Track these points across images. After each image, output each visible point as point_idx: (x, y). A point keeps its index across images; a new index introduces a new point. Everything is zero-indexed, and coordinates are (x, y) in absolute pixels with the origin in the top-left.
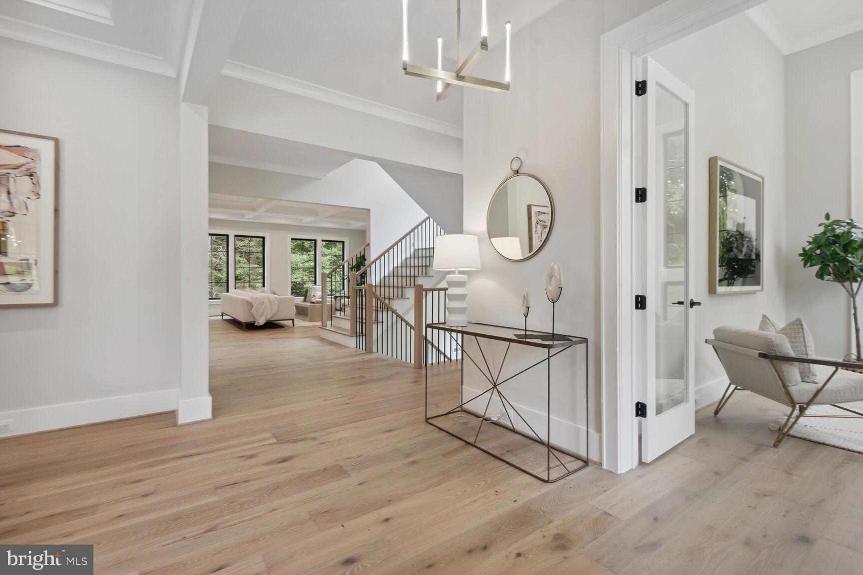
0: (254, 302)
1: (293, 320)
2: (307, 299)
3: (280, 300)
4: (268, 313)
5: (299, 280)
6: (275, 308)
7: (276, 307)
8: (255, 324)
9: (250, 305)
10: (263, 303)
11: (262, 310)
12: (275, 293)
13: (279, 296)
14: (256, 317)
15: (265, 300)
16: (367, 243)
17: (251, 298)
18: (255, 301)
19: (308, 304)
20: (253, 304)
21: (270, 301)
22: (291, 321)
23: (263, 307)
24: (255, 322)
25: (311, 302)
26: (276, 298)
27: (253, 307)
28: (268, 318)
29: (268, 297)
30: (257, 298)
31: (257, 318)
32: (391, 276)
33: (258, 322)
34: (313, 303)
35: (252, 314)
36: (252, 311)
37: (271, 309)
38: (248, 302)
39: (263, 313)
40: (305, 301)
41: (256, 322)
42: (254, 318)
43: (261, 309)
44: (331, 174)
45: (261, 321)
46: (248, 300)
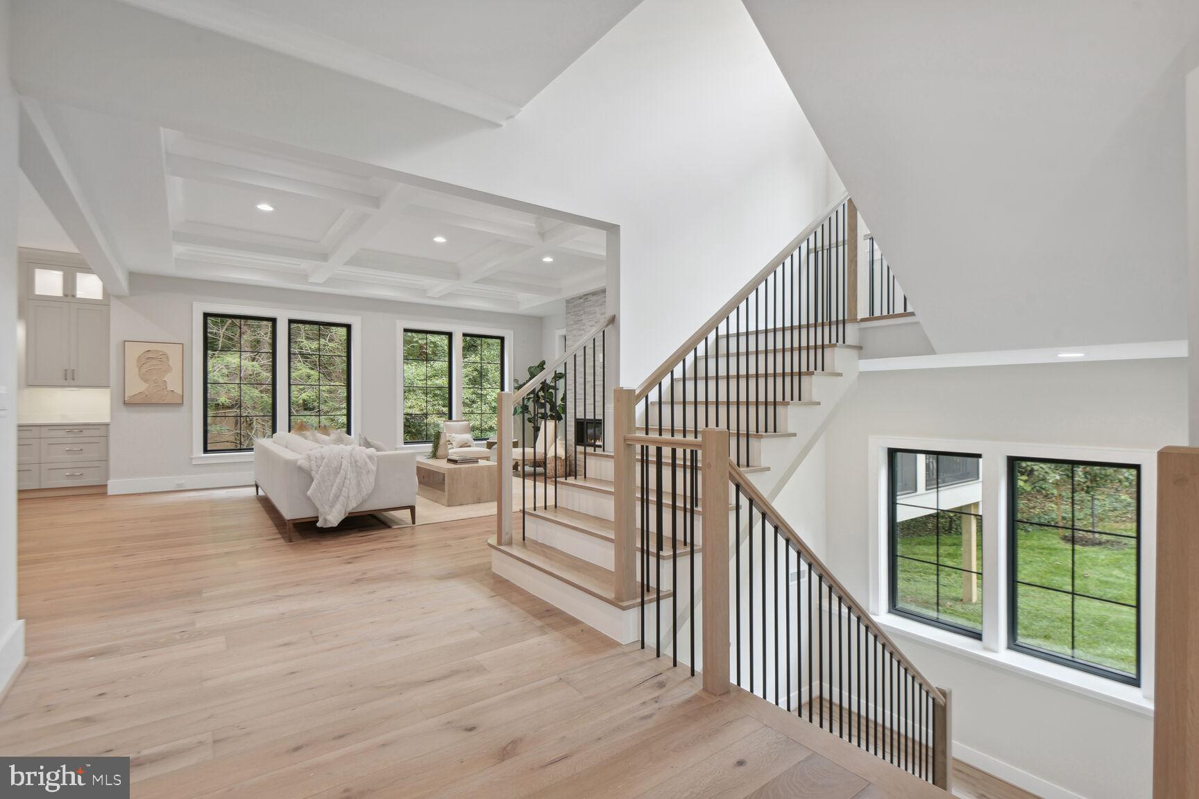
0: (314, 468)
1: (412, 509)
2: (440, 452)
3: (381, 460)
4: (351, 494)
5: (416, 411)
6: (368, 483)
7: (372, 479)
8: (319, 524)
9: (305, 475)
10: (337, 471)
11: (335, 488)
12: (368, 444)
13: (378, 449)
14: (319, 507)
15: (345, 463)
16: (609, 315)
17: (309, 458)
18: (318, 467)
19: (441, 465)
20: (313, 473)
21: (355, 463)
22: (408, 511)
23: (338, 480)
24: (316, 519)
25: (450, 461)
26: (370, 458)
27: (313, 481)
28: (350, 509)
29: (351, 454)
30: (323, 458)
31: (321, 510)
32: (666, 403)
33: (326, 520)
34: (455, 462)
35: (309, 498)
36: (309, 493)
37: (359, 485)
38: (301, 469)
39: (337, 497)
40: (434, 455)
41: (320, 520)
42: (317, 510)
43: (332, 486)
44: (525, 113)
45: (333, 518)
46: (299, 463)
